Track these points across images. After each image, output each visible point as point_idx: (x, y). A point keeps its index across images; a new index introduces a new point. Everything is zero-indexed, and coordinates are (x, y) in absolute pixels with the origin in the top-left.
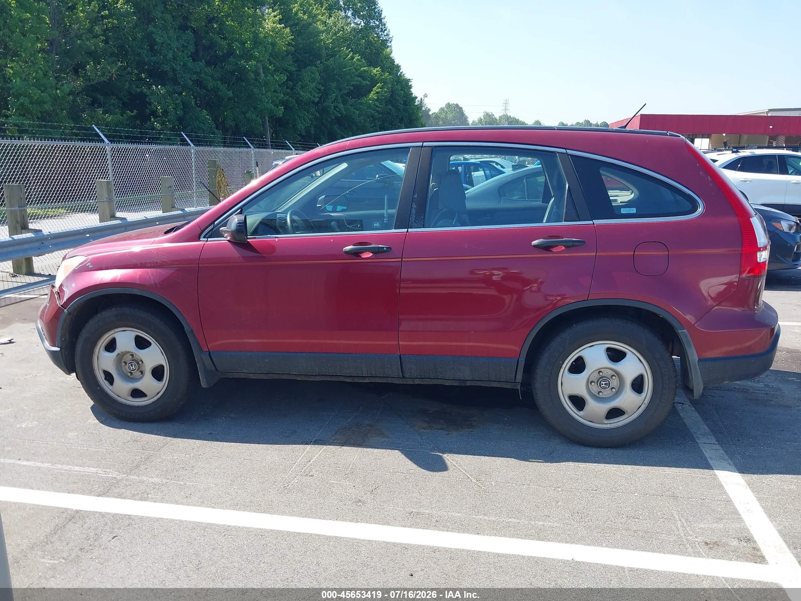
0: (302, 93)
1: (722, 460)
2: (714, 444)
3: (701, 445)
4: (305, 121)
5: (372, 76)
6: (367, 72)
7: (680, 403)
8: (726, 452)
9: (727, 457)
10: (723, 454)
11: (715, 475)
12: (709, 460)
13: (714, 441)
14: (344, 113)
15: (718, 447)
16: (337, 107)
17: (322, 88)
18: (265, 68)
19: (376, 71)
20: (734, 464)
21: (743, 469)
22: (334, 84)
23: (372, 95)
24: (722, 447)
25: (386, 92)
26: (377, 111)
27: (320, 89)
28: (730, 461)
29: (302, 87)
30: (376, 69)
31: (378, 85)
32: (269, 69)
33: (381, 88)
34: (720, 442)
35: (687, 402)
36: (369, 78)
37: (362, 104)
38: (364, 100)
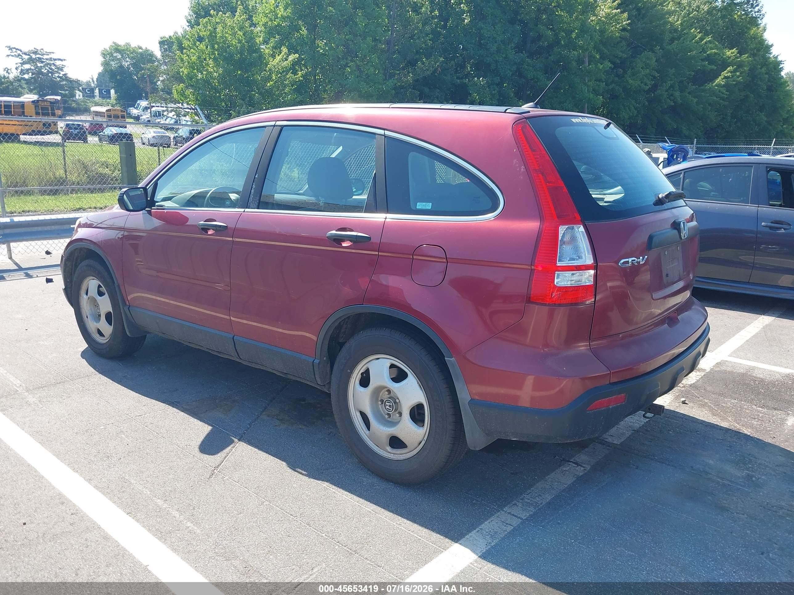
0: (631, 81)
4: (630, 111)
5: (724, 59)
6: (719, 54)
14: (680, 101)
16: (672, 95)
17: (657, 75)
18: (591, 57)
19: (730, 53)
22: (672, 71)
23: (719, 80)
25: (738, 77)
26: (722, 99)
27: (654, 77)
29: (633, 75)
30: (731, 51)
31: (729, 68)
32: (595, 57)
33: (731, 72)
36: (720, 60)
37: (704, 91)
38: (708, 86)
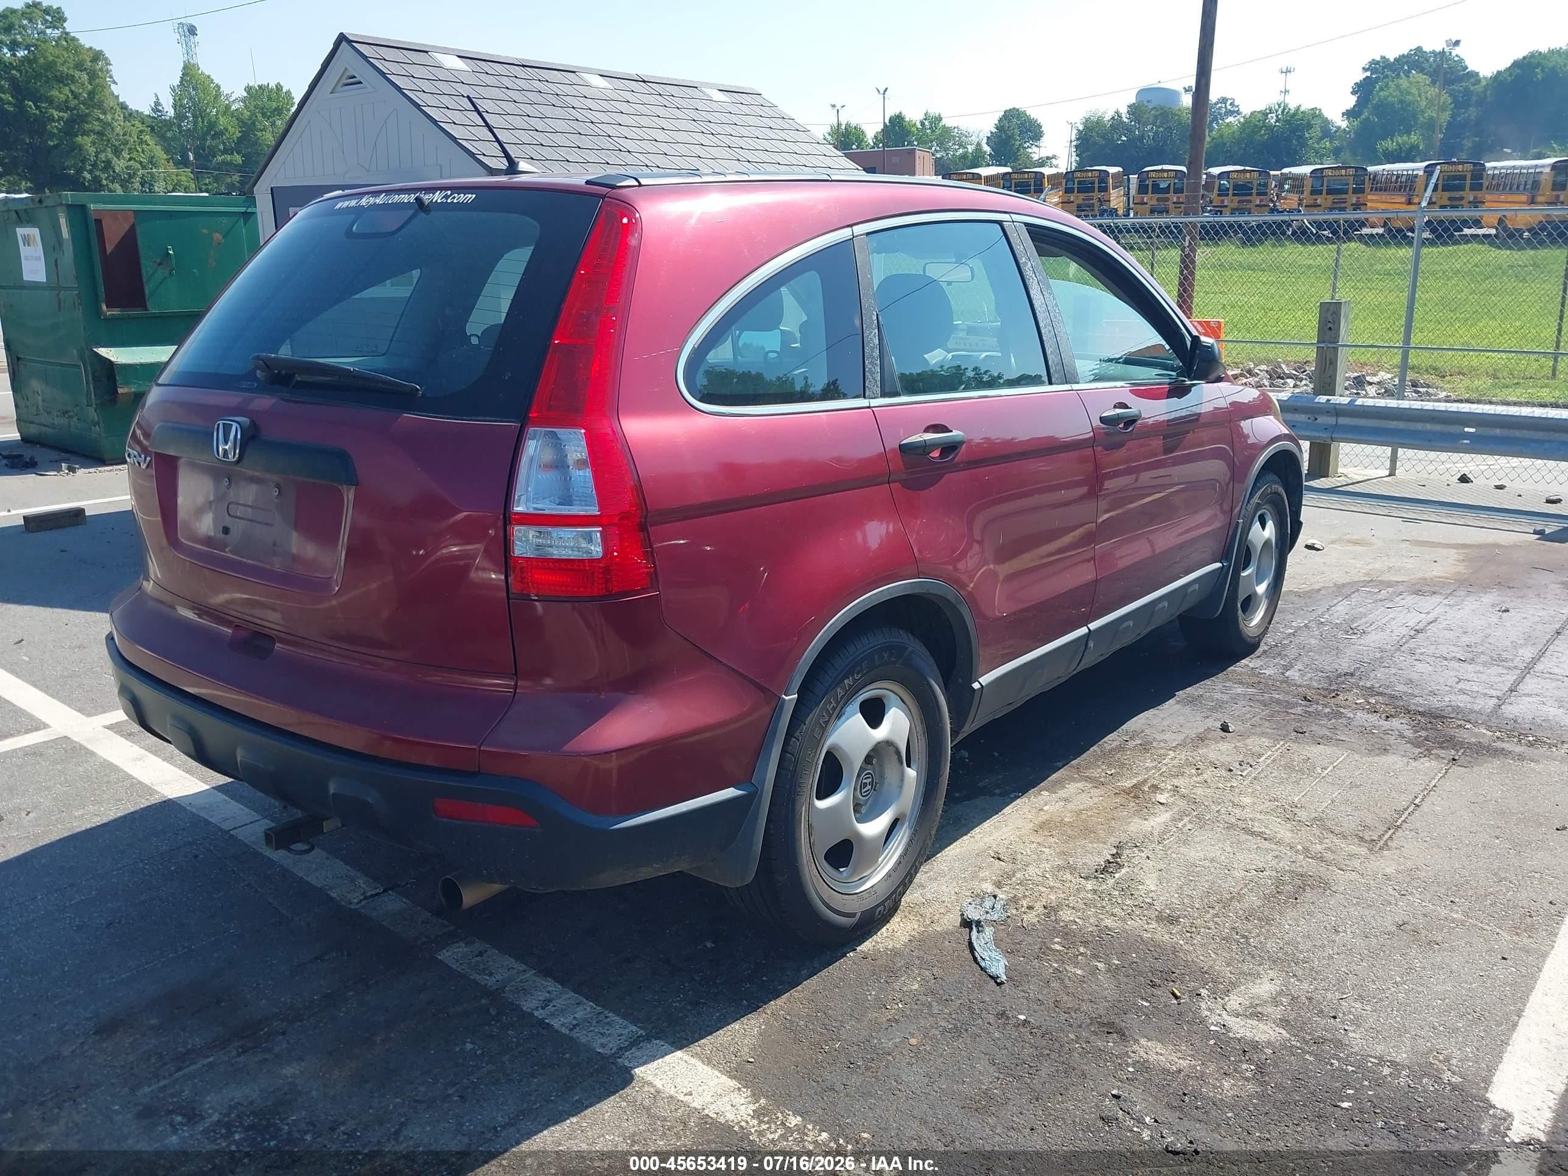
1: (207, 806)
2: (235, 828)
3: (255, 816)
7: (372, 896)
8: (207, 823)
9: (201, 815)
10: (211, 817)
11: (205, 782)
12: (227, 798)
13: (240, 834)
15: (226, 826)
20: (185, 809)
21: (169, 806)
24: (220, 829)
28: (194, 810)
34: (228, 837)
35: (362, 907)
